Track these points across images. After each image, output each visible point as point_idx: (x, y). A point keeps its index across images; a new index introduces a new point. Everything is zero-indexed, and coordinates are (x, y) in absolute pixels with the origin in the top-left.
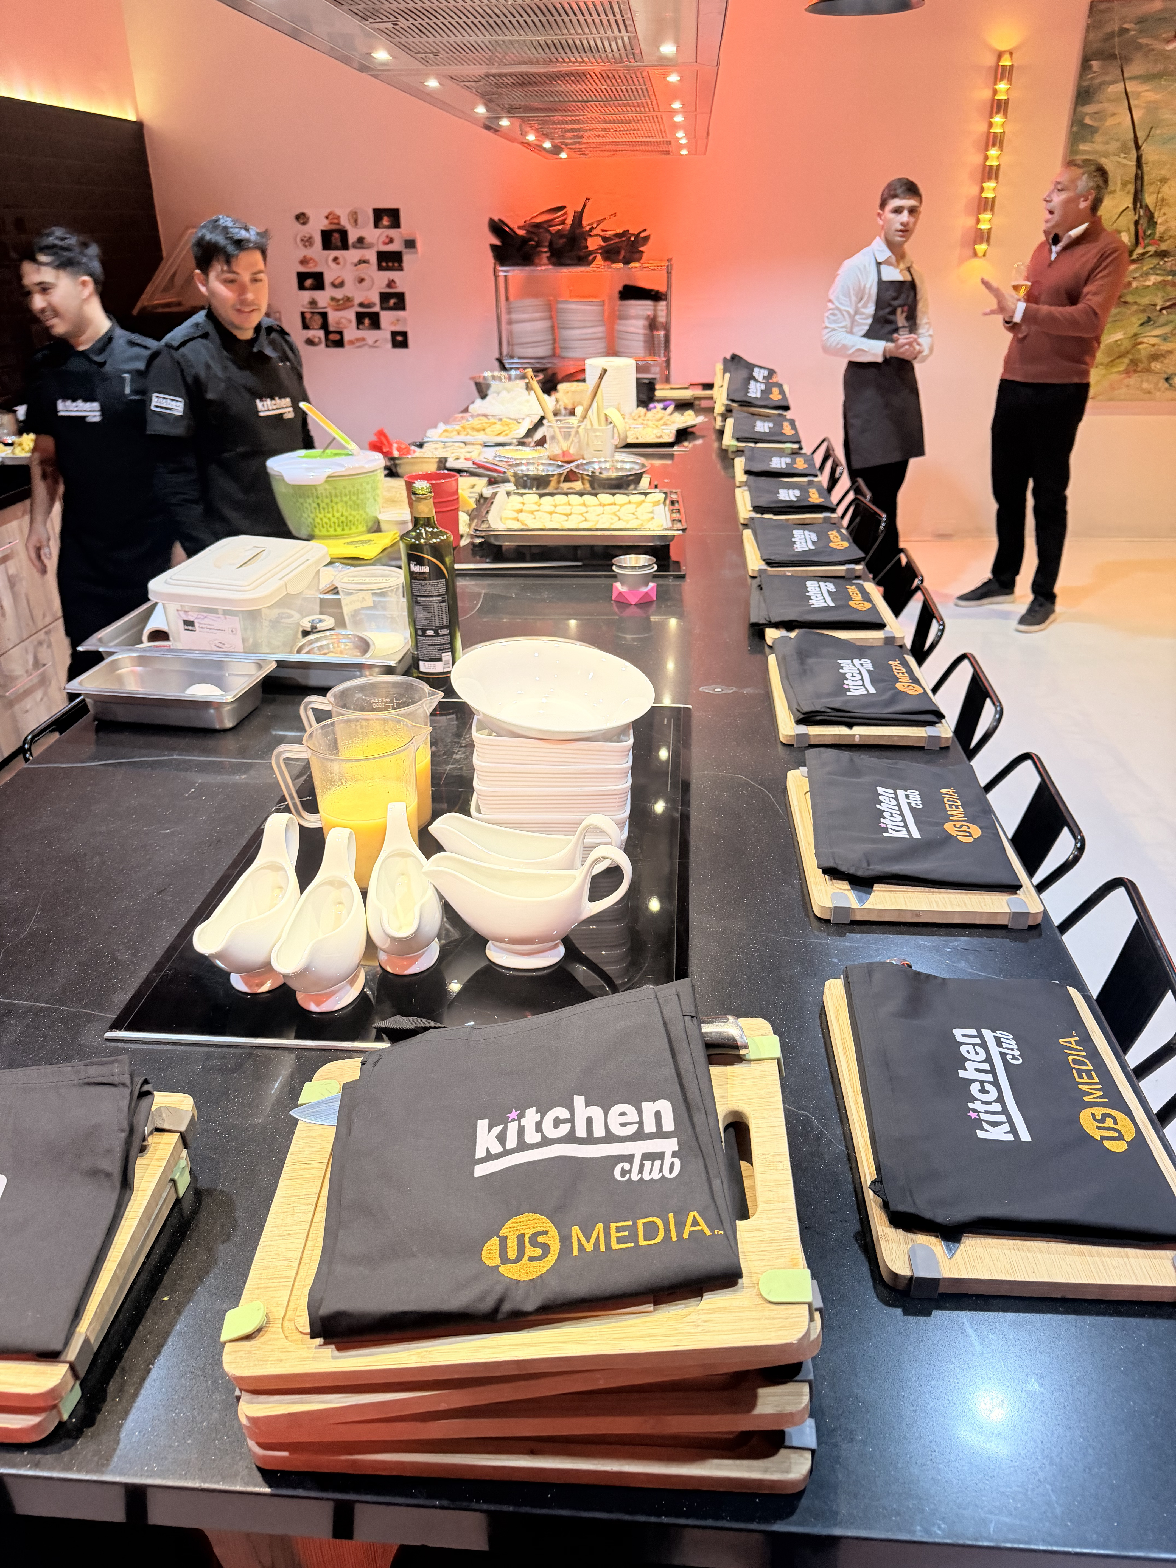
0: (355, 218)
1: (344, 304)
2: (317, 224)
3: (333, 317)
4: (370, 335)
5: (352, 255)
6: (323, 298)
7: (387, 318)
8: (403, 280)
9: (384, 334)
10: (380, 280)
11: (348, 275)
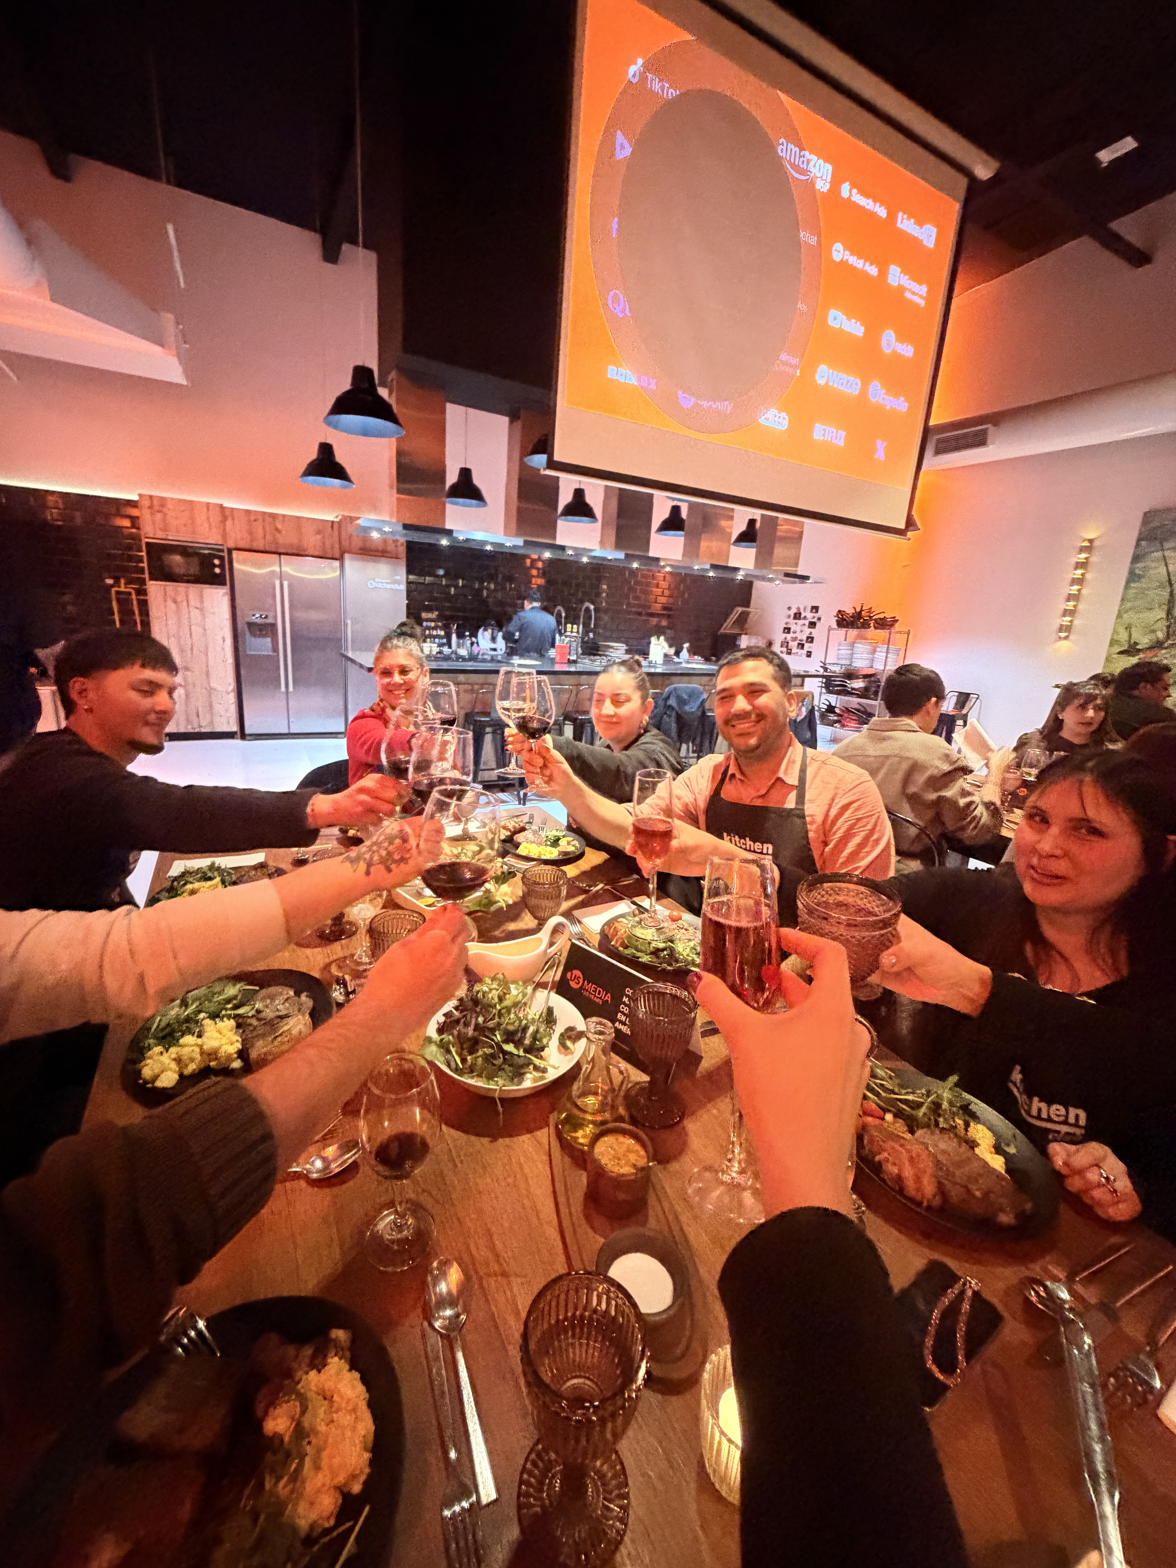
0: (805, 609)
1: (794, 639)
2: (794, 610)
3: (791, 643)
4: (800, 651)
5: (801, 622)
6: (789, 636)
7: (807, 645)
8: (815, 632)
9: (804, 652)
10: (807, 631)
11: (798, 628)
